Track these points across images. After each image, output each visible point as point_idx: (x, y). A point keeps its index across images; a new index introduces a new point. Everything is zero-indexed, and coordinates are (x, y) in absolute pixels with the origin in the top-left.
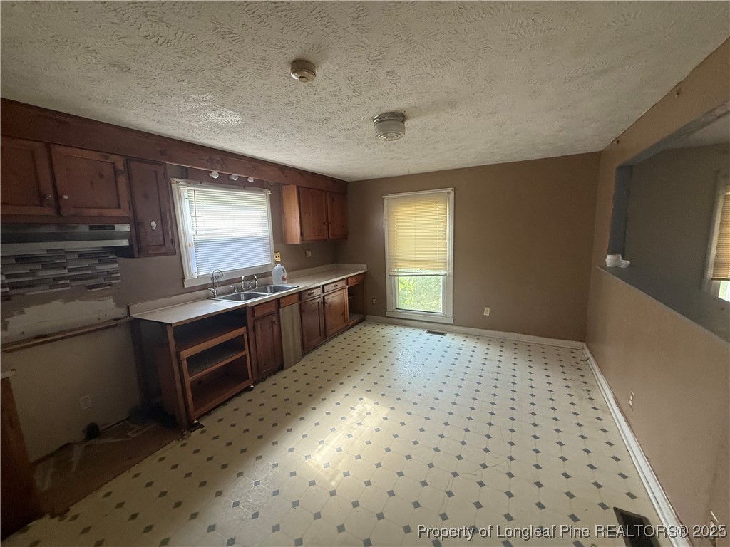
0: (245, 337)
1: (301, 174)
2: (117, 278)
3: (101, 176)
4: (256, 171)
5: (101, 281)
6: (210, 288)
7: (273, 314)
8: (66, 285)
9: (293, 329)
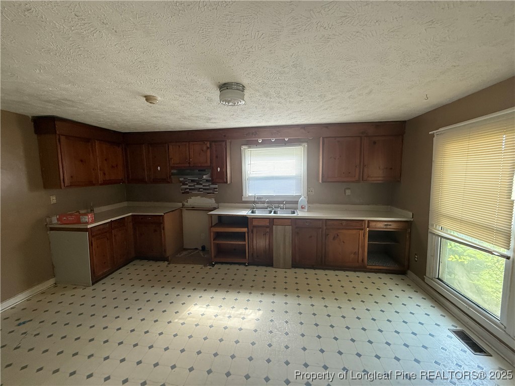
0: (247, 234)
1: (327, 127)
2: (217, 191)
3: (203, 151)
4: (279, 134)
5: (211, 191)
6: (253, 204)
7: (267, 227)
8: (202, 191)
9: (284, 243)
